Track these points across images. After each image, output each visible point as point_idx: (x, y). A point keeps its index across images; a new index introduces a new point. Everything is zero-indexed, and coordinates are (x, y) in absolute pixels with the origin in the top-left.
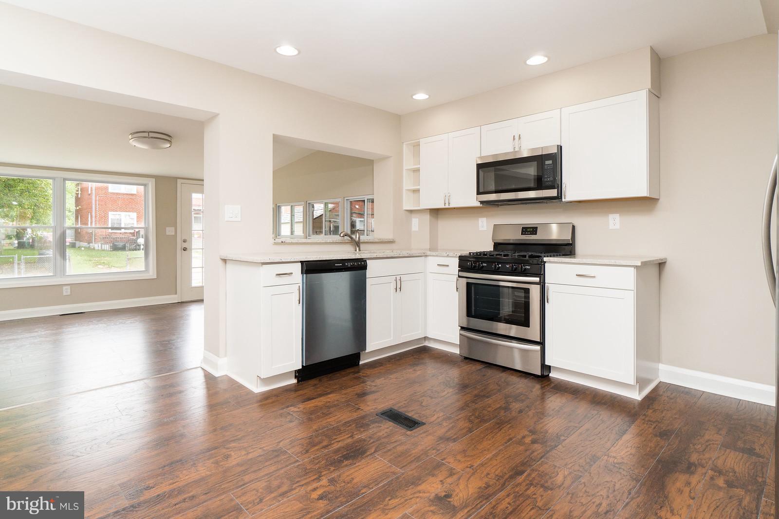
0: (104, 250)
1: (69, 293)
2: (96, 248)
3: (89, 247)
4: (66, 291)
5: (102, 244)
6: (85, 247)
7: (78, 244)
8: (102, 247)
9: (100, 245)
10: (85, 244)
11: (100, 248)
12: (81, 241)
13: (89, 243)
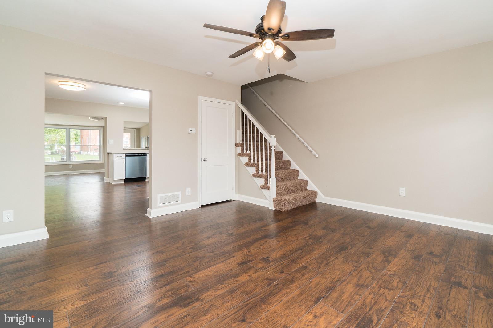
0: (95, 155)
1: (72, 167)
2: (91, 154)
3: (88, 154)
4: (71, 166)
5: (94, 152)
6: (85, 154)
7: (82, 152)
8: (94, 154)
9: (93, 153)
10: (85, 153)
11: (93, 154)
12: (83, 151)
13: (87, 152)
